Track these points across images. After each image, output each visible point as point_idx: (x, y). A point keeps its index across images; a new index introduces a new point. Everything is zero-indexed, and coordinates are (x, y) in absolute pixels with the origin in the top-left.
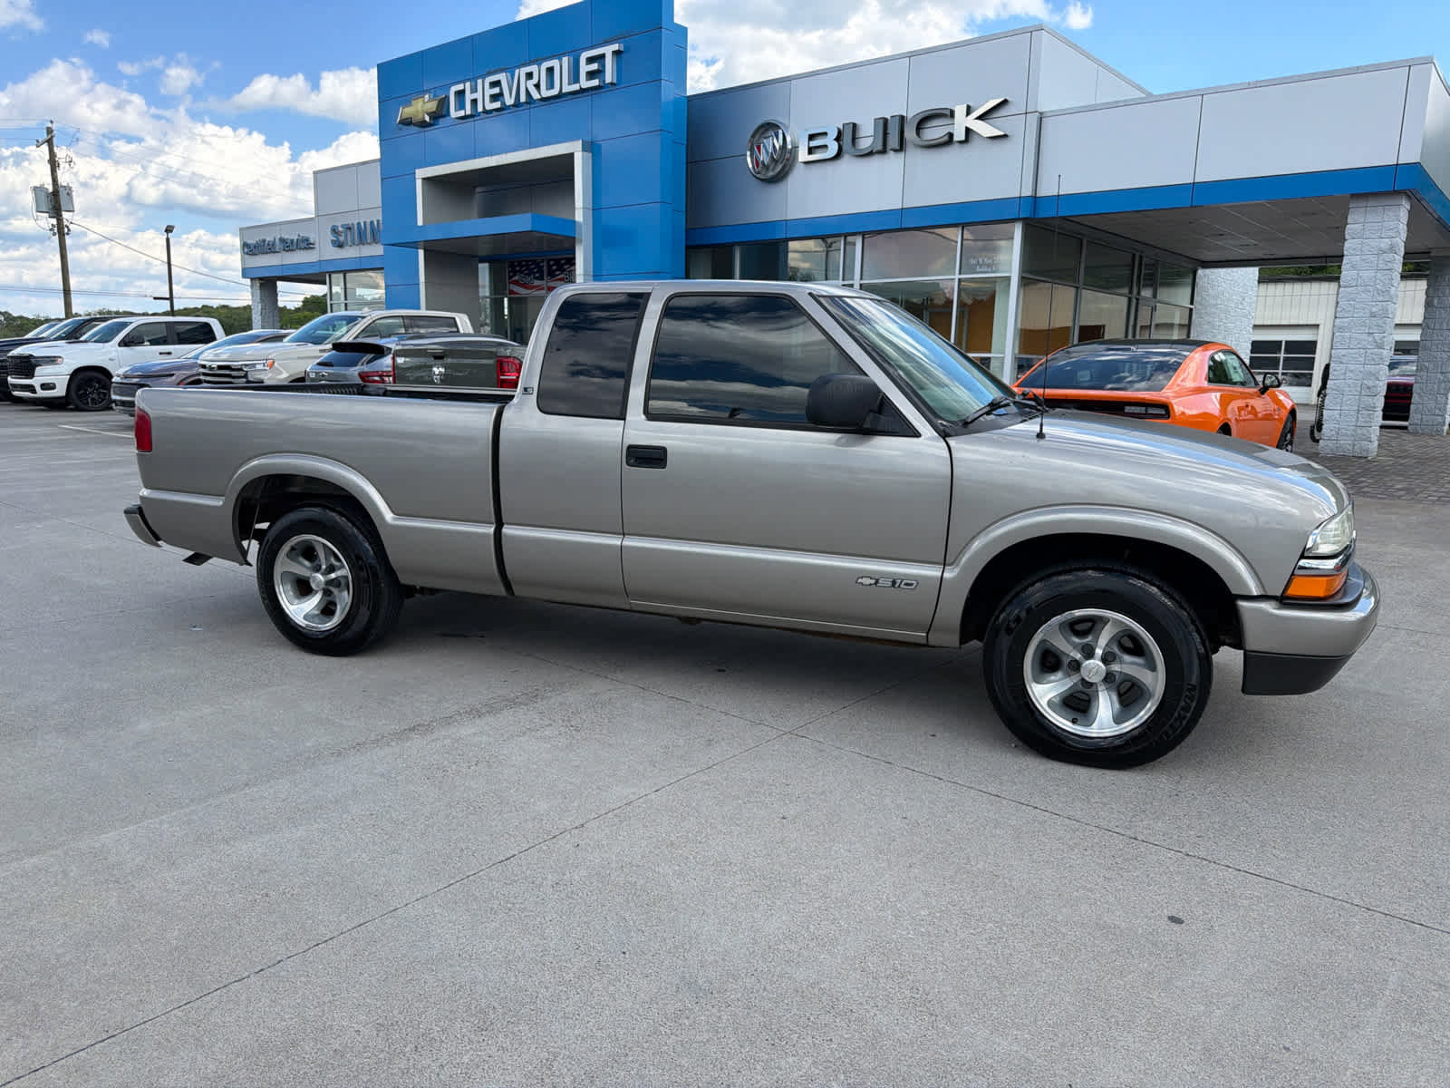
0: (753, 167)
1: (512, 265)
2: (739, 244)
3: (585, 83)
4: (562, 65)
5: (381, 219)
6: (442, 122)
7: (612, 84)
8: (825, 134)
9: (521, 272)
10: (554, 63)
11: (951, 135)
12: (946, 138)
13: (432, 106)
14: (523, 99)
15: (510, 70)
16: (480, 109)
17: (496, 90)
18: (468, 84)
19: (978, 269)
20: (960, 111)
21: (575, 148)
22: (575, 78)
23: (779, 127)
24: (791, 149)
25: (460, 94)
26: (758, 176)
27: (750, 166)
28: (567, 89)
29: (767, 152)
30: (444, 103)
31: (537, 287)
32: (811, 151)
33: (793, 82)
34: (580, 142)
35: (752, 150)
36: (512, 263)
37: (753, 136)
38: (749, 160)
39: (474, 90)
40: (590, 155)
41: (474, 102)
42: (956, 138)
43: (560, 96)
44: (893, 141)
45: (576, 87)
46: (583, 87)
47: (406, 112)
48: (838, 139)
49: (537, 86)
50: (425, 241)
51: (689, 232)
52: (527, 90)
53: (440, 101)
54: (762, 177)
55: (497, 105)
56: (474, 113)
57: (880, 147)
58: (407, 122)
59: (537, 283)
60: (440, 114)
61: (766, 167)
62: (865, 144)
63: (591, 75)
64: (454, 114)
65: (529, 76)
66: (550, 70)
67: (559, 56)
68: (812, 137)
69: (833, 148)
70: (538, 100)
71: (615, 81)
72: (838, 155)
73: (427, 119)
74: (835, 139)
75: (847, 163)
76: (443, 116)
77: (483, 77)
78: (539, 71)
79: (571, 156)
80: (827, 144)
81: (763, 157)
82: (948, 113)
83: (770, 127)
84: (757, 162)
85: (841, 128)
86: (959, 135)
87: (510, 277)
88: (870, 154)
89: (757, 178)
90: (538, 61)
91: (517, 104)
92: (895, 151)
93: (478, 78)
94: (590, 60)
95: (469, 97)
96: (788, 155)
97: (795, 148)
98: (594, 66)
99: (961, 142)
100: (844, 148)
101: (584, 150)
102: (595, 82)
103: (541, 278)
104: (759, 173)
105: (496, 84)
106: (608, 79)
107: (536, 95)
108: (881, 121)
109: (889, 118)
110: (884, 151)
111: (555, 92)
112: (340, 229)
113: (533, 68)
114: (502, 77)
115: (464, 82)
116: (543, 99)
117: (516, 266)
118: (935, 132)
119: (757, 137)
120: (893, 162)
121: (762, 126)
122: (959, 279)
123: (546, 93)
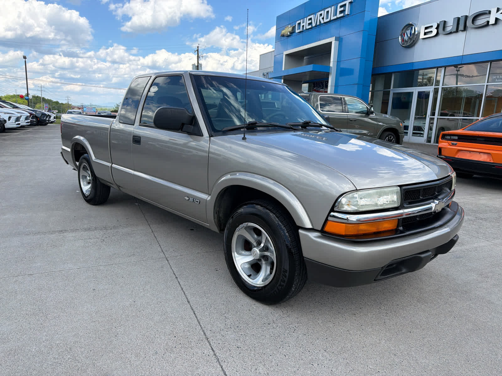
0: (401, 41)
1: (314, 84)
2: (394, 72)
3: (339, 15)
4: (331, 10)
5: (273, 70)
6: (294, 34)
7: (348, 15)
8: (432, 26)
9: (317, 86)
10: (329, 9)
11: (488, 22)
12: (486, 23)
13: (290, 29)
14: (318, 24)
15: (315, 13)
16: (305, 29)
17: (310, 21)
18: (302, 20)
19: (496, 80)
20: (494, 11)
21: (332, 40)
22: (335, 14)
23: (413, 25)
24: (417, 34)
25: (299, 24)
26: (403, 45)
27: (400, 41)
28: (333, 18)
29: (407, 36)
30: (294, 28)
31: (321, 91)
32: (425, 34)
33: (421, 7)
34: (335, 37)
35: (401, 36)
36: (314, 83)
37: (403, 30)
38: (400, 39)
39: (303, 22)
40: (338, 42)
41: (303, 26)
42: (490, 23)
43: (330, 21)
44: (461, 27)
45: (335, 17)
46: (338, 17)
47: (283, 32)
48: (437, 28)
49: (323, 18)
50: (284, 76)
51: (373, 69)
52: (320, 20)
53: (293, 27)
54: (404, 46)
55: (310, 27)
56: (303, 30)
57: (455, 30)
58: (283, 36)
59: (321, 90)
60: (292, 32)
61: (407, 42)
62: (449, 29)
63: (341, 12)
64: (297, 31)
65: (321, 15)
66: (328, 12)
67: (331, 7)
68: (426, 28)
69: (435, 32)
70: (323, 23)
71: (349, 14)
72: (437, 34)
73: (289, 34)
74: (436, 28)
75: (441, 38)
76: (294, 32)
77: (306, 17)
78: (324, 13)
79: (331, 43)
80: (432, 30)
81: (406, 38)
82: (488, 12)
83: (410, 26)
84: (403, 40)
85: (439, 23)
86: (492, 21)
87: (313, 88)
88: (451, 33)
89: (403, 47)
90: (324, 9)
91: (316, 26)
92: (462, 31)
93: (305, 18)
94: (341, 7)
95: (302, 25)
96: (415, 37)
97: (419, 33)
98: (342, 9)
99: (493, 25)
100: (439, 32)
101: (335, 40)
102: (342, 15)
103: (323, 88)
104: (403, 44)
105: (311, 19)
106: (346, 13)
107: (322, 22)
108: (457, 19)
109: (460, 17)
110: (457, 31)
111: (328, 20)
112: (265, 74)
113: (322, 12)
114: (312, 16)
115: (300, 20)
116: (325, 23)
117: (315, 84)
118: (481, 21)
119: (405, 29)
120: (461, 35)
121: (406, 26)
122: (487, 85)
123: (326, 21)
